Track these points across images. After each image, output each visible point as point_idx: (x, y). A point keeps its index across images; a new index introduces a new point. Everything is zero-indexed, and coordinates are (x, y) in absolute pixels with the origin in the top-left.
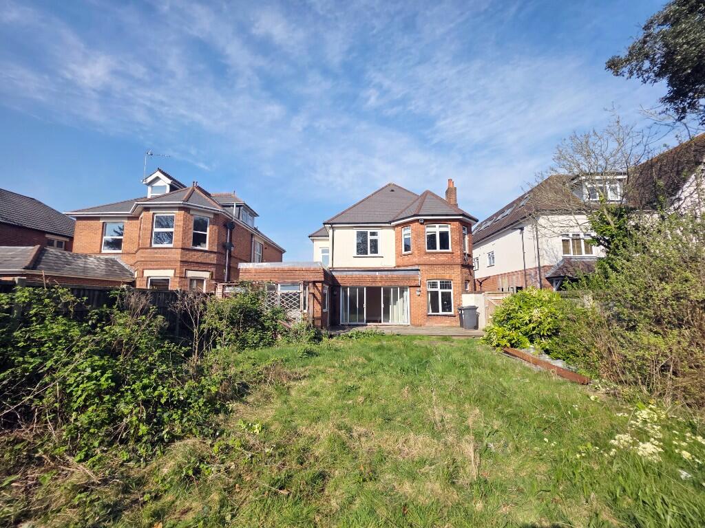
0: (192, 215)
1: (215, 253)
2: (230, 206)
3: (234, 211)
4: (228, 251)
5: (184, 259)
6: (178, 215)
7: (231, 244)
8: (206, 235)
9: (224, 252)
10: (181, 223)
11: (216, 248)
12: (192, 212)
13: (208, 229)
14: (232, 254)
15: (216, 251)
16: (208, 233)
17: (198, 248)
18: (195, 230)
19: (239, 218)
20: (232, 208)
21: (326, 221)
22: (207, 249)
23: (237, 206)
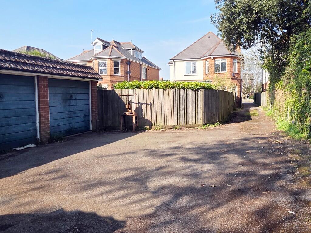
0: (113, 61)
1: (123, 76)
2: (129, 50)
3: (131, 52)
4: (129, 75)
5: (112, 80)
6: (108, 62)
7: (130, 72)
8: (119, 69)
9: (127, 75)
10: (109, 65)
11: (124, 74)
12: (113, 60)
13: (120, 66)
14: (131, 76)
15: (124, 75)
16: (120, 68)
17: (117, 75)
18: (115, 67)
19: (134, 56)
20: (130, 51)
21: (171, 58)
22: (120, 75)
23: (132, 50)
